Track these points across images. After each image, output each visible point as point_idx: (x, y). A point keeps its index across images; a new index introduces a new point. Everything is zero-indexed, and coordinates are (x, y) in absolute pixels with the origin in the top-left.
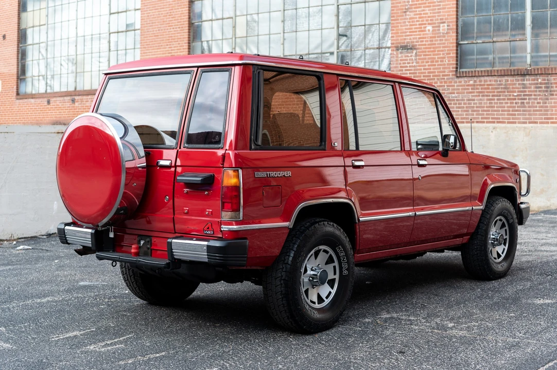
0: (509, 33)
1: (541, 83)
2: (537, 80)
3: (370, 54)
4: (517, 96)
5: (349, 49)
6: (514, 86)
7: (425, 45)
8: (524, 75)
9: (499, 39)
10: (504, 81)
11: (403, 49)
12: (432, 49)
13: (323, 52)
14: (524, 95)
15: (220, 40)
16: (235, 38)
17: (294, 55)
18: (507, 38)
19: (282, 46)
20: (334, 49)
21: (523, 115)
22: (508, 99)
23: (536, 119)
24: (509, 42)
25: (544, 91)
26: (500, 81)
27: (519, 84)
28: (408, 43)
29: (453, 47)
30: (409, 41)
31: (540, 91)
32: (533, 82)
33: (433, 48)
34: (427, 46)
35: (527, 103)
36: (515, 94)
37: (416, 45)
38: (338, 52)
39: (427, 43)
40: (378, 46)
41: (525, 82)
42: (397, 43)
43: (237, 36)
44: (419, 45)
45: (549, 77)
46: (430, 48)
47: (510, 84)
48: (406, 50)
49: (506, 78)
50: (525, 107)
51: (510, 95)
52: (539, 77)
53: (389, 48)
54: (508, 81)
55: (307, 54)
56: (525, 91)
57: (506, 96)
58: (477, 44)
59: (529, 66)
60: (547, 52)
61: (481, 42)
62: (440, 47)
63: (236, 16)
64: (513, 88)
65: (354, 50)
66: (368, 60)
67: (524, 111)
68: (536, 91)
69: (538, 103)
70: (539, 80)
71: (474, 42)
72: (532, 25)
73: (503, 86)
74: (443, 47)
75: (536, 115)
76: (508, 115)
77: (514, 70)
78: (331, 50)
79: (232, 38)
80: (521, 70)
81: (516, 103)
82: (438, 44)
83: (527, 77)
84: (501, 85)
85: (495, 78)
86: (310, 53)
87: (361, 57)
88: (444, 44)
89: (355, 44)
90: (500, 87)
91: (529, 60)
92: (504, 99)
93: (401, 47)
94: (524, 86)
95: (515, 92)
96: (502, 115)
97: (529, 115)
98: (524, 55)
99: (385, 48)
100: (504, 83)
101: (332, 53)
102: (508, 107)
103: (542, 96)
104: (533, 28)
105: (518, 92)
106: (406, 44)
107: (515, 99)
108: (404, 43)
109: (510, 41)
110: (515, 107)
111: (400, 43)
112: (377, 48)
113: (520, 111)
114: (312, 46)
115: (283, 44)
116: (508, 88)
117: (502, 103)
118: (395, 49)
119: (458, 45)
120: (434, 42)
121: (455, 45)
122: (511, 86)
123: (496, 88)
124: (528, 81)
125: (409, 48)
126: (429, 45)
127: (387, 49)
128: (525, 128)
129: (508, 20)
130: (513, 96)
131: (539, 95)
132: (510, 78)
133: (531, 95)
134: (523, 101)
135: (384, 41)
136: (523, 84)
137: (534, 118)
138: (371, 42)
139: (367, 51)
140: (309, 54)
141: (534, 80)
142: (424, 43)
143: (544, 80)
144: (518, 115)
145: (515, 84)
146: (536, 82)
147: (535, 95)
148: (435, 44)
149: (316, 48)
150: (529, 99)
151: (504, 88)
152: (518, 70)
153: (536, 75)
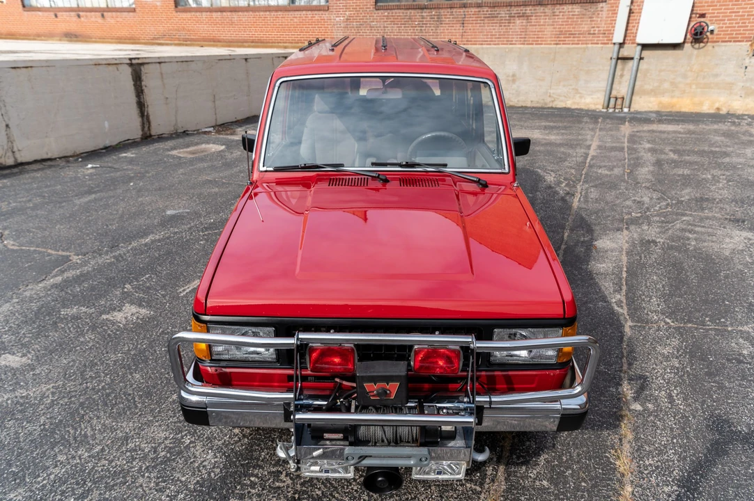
1: (434, 15)
2: (432, 13)
4: (418, 24)
8: (422, 9)
14: (422, 24)
22: (411, 27)
25: (436, 21)
26: (406, 13)
27: (419, 16)
31: (433, 21)
35: (424, 30)
41: (423, 14)
45: (441, 11)
47: (413, 16)
49: (410, 11)
50: (423, 33)
51: (413, 24)
52: (433, 10)
54: (411, 13)
56: (423, 21)
57: (410, 24)
64: (415, 18)
68: (431, 21)
69: (432, 30)
73: (408, 17)
77: (416, 5)
80: (421, 5)
81: (417, 30)
83: (425, 10)
85: (402, 11)
90: (406, 17)
92: (409, 27)
95: (416, 21)
100: (408, 14)
102: (412, 33)
103: (435, 24)
105: (418, 21)
107: (416, 27)
110: (416, 33)
117: (408, 30)
123: (403, 19)
124: (425, 13)
130: (415, 24)
131: (433, 24)
132: (413, 11)
133: (427, 24)
136: (422, 16)
141: (429, 13)
143: (437, 12)
145: (416, 16)
147: (430, 24)
151: (410, 19)
152: (419, 5)
153: (431, 9)
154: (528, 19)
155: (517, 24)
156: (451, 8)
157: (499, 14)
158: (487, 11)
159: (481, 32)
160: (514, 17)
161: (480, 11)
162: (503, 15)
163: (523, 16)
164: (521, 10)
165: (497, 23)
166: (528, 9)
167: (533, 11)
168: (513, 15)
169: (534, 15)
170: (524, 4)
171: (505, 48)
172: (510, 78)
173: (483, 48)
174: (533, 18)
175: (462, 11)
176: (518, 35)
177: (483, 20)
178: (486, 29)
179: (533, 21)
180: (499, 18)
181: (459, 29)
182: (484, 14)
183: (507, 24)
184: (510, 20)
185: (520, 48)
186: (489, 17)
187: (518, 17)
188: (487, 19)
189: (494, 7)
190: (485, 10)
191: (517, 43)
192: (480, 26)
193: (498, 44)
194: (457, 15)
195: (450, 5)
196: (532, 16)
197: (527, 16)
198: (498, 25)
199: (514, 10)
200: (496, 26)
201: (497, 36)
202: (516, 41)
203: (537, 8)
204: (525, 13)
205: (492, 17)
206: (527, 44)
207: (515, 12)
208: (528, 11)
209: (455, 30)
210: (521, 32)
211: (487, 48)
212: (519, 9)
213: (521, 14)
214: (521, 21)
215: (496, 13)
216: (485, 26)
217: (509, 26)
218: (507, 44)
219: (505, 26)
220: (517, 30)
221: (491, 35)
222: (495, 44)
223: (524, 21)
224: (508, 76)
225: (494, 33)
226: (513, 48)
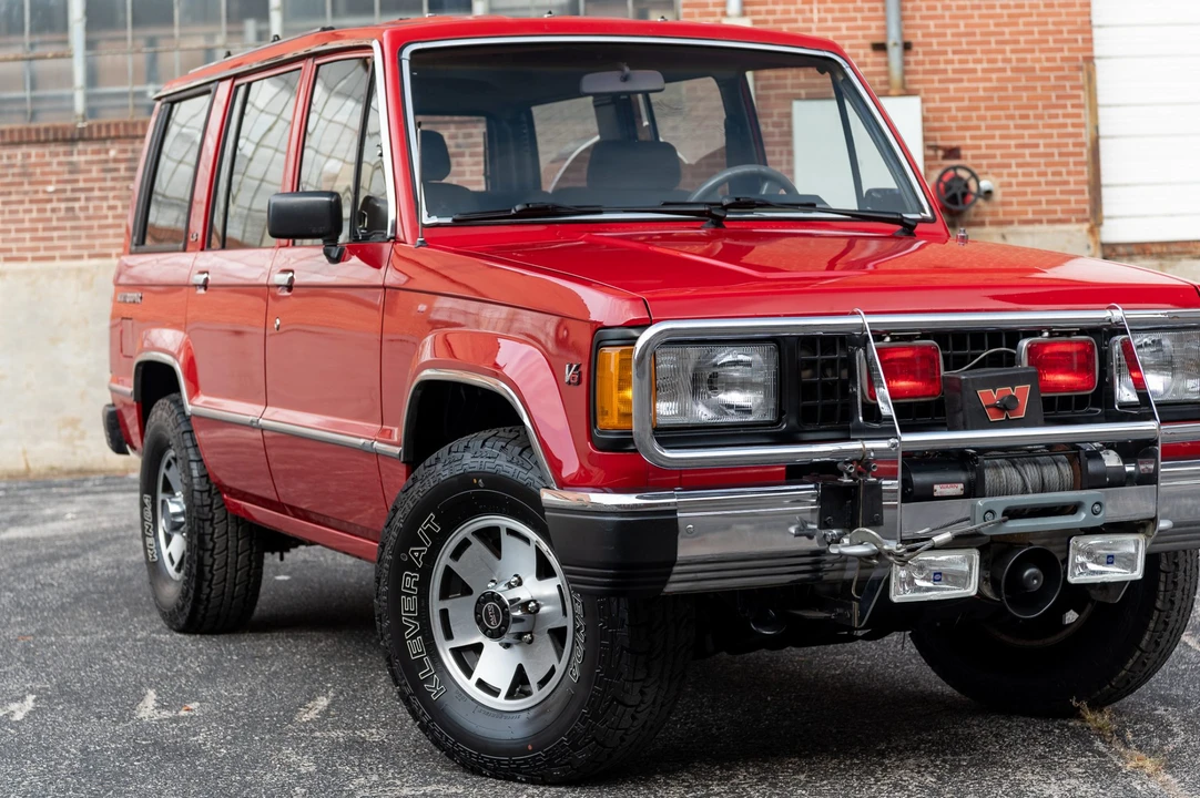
0: (27, 38)
1: (116, 160)
2: (107, 152)
4: (56, 192)
6: (47, 169)
8: (72, 141)
10: (19, 157)
14: (73, 190)
18: (18, 51)
21: (74, 238)
22: (31, 201)
23: (108, 246)
24: (24, 63)
25: (125, 179)
26: (9, 157)
27: (60, 164)
31: (114, 179)
32: (96, 157)
35: (81, 209)
36: (51, 188)
41: (75, 158)
47: (36, 165)
49: (24, 149)
50: (76, 218)
51: (36, 192)
52: (112, 143)
54: (29, 156)
56: (76, 181)
57: (26, 193)
59: (80, 119)
60: (126, 84)
64: (43, 174)
67: (74, 228)
68: (104, 180)
69: (112, 208)
70: (112, 153)
72: (84, 21)
73: (16, 170)
75: (106, 236)
76: (33, 239)
77: (47, 130)
80: (64, 129)
81: (53, 210)
83: (81, 146)
84: (13, 166)
90: (10, 171)
91: (79, 105)
92: (21, 202)
94: (74, 169)
95: (49, 183)
96: (17, 240)
97: (88, 237)
98: (66, 92)
100: (19, 160)
102: (32, 220)
103: (121, 189)
104: (88, 27)
105: (58, 182)
107: (50, 201)
109: (31, 59)
110: (50, 220)
113: (64, 229)
116: (31, 175)
117: (17, 212)
122: (38, 170)
124: (82, 155)
128: (80, 270)
129: (24, 8)
130: (45, 192)
131: (113, 189)
132: (34, 151)
133: (91, 189)
134: (70, 204)
136: (71, 163)
137: (103, 246)
141: (98, 152)
143: (125, 151)
144: (60, 238)
145: (49, 164)
146: (103, 157)
147: (101, 189)
150: (87, 199)
151: (20, 175)
152: (56, 129)
153: (103, 140)
169: (467, 151)
174: (467, 159)
179: (467, 169)
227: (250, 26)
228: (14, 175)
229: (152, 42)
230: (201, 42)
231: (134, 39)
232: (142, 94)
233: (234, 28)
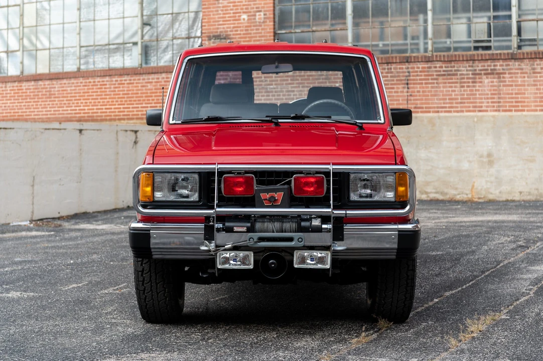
0: (329, 22)
3: (177, 44)
5: (154, 38)
6: (336, 77)
7: (240, 34)
9: (319, 28)
11: (215, 39)
12: (248, 39)
13: (125, 42)
15: (5, 29)
16: (23, 27)
17: (92, 46)
18: (327, 27)
19: (78, 36)
20: (137, 39)
24: (329, 32)
28: (221, 32)
29: (270, 36)
30: (221, 30)
33: (249, 37)
34: (242, 36)
37: (230, 35)
38: (142, 42)
39: (242, 33)
40: (187, 36)
42: (209, 33)
43: (25, 25)
44: (234, 35)
46: (245, 38)
48: (219, 40)
53: (199, 37)
55: (106, 45)
58: (296, 34)
60: (369, 41)
61: (299, 31)
62: (256, 37)
63: (23, 4)
64: (334, 78)
65: (161, 40)
66: (176, 50)
71: (293, 31)
72: (353, 14)
73: (324, 77)
74: (260, 37)
78: (134, 40)
79: (19, 28)
82: (254, 33)
86: (110, 43)
87: (167, 47)
88: (261, 33)
89: (161, 33)
90: (321, 77)
93: (214, 36)
99: (195, 37)
101: (135, 44)
104: (354, 18)
106: (218, 34)
108: (217, 32)
109: (331, 31)
111: (212, 33)
112: (187, 38)
114: (112, 36)
115: (79, 34)
116: (330, 79)
118: (207, 39)
119: (275, 34)
120: (250, 32)
121: (272, 34)
122: (332, 77)
123: (317, 79)
125: (222, 37)
126: (244, 34)
127: (196, 39)
129: (328, 9)
135: (193, 31)
138: (179, 31)
139: (176, 42)
140: (109, 45)
142: (239, 32)
148: (251, 34)
149: (117, 37)
151: (326, 79)
154: (499, 78)
155: (486, 84)
156: (388, 63)
157: (458, 71)
158: (442, 67)
159: (435, 95)
160: (481, 74)
161: (430, 68)
162: (465, 72)
163: (492, 74)
164: (488, 66)
165: (457, 83)
166: (498, 64)
167: (504, 67)
168: (478, 72)
169: (507, 72)
170: (491, 57)
171: (473, 117)
172: (485, 160)
173: (439, 118)
174: (507, 75)
175: (404, 67)
176: (488, 98)
177: (437, 79)
178: (443, 91)
179: (507, 80)
180: (459, 77)
181: (402, 92)
182: (436, 71)
183: (471, 84)
184: (475, 78)
185: (493, 116)
186: (444, 75)
187: (485, 74)
188: (441, 78)
189: (450, 61)
190: (438, 65)
191: (489, 109)
192: (432, 87)
193: (462, 111)
194: (398, 72)
195: (386, 58)
196: (505, 73)
197: (497, 74)
198: (458, 85)
199: (479, 66)
200: (455, 87)
201: (459, 101)
202: (487, 107)
203: (510, 63)
204: (495, 70)
205: (449, 75)
206: (504, 111)
207: (480, 68)
208: (498, 67)
209: (395, 92)
210: (492, 94)
211: (445, 117)
212: (486, 64)
213: (489, 71)
214: (490, 80)
215: (453, 69)
216: (440, 87)
217: (474, 86)
218: (474, 111)
219: (468, 87)
220: (487, 92)
221: (449, 99)
222: (458, 112)
223: (495, 80)
224: (481, 156)
225: (453, 97)
226: (484, 116)
227: (421, 17)
228: (323, 79)
229: (382, 23)
230: (402, 24)
231: (372, 22)
232: (377, 46)
233: (413, 18)
